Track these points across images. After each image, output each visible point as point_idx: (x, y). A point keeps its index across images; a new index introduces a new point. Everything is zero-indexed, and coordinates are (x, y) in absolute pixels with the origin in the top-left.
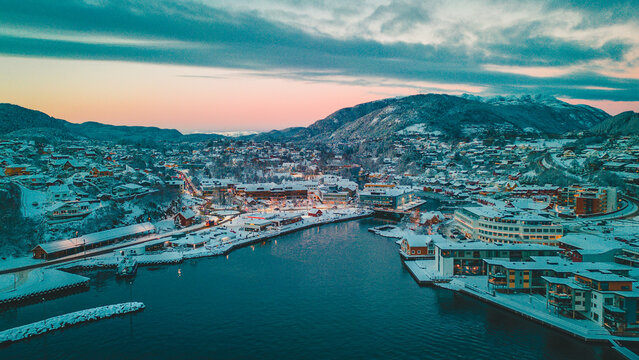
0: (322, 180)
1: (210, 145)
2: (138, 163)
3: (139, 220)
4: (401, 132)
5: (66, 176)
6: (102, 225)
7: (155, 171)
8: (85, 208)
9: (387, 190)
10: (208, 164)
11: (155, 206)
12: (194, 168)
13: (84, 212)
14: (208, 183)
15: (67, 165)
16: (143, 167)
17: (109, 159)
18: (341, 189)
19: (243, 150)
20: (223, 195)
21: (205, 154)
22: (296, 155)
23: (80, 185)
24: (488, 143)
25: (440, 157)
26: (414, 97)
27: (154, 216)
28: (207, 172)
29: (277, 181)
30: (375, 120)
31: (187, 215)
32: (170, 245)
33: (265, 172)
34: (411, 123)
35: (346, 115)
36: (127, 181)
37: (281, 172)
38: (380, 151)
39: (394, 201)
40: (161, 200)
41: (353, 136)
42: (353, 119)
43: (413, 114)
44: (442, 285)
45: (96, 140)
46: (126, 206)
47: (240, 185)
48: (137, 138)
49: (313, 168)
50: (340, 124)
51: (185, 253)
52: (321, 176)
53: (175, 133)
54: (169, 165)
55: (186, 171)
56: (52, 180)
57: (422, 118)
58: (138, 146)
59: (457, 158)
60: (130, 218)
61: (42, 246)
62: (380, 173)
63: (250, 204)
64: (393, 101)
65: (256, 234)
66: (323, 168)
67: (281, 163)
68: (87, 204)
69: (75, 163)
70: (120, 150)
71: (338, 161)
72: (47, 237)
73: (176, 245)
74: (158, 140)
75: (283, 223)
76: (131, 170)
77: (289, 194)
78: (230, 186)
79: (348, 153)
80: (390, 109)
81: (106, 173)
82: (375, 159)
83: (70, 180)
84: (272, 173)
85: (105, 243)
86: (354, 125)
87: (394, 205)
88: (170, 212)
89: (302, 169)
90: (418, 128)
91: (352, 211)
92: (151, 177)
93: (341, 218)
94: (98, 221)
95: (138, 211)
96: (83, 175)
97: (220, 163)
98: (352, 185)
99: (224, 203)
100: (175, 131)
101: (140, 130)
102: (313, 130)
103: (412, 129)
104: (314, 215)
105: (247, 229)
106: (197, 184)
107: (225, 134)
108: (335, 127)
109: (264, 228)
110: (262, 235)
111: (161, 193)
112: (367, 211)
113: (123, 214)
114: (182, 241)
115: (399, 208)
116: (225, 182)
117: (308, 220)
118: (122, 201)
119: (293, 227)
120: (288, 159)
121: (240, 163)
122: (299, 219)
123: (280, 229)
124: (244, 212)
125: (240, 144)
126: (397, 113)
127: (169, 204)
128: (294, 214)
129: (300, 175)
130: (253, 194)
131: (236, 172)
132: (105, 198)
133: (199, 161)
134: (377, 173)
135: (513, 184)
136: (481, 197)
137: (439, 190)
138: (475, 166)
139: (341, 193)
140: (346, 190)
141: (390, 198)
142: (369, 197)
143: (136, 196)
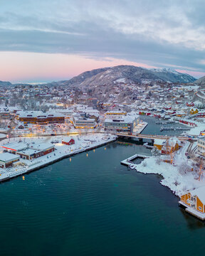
0: (76, 108)
4: (115, 82)
9: (123, 117)
22: (61, 93)
30: (101, 76)
33: (41, 103)
34: (118, 79)
37: (52, 102)
38: (107, 91)
39: (130, 127)
43: (120, 74)
49: (70, 100)
50: (85, 78)
52: (74, 105)
66: (76, 100)
67: (52, 97)
71: (85, 96)
75: (34, 156)
77: (50, 120)
78: (15, 112)
79: (90, 92)
82: (104, 95)
87: (130, 131)
89: (64, 101)
90: (122, 80)
93: (91, 146)
103: (119, 81)
104: (67, 144)
107: (31, 83)
112: (112, 136)
115: (134, 130)
120: (57, 95)
121: (27, 97)
126: (112, 73)
129: (62, 105)
130: (24, 119)
134: (108, 103)
135: (195, 110)
136: (179, 118)
137: (149, 114)
138: (161, 99)
139: (89, 120)
140: (93, 117)
141: (129, 124)
142: (111, 124)
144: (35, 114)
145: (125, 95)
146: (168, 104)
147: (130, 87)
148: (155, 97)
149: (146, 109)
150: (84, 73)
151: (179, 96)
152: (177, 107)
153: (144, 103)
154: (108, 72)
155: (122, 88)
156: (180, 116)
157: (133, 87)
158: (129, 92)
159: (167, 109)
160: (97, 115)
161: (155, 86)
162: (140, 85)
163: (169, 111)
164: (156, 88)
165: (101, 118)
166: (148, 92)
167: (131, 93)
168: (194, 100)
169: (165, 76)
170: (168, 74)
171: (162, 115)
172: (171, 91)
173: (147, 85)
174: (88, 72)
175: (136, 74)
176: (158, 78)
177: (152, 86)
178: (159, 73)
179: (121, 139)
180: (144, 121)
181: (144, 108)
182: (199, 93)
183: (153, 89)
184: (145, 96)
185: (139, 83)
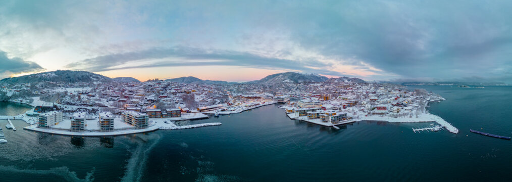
1: (235, 85)
2: (218, 89)
3: (219, 103)
4: (284, 82)
6: (211, 104)
7: (222, 91)
9: (282, 97)
10: (235, 90)
11: (222, 100)
12: (231, 91)
13: (207, 101)
14: (235, 95)
15: (203, 90)
16: (219, 90)
18: (269, 96)
19: (244, 86)
20: (239, 98)
21: (233, 87)
22: (257, 87)
23: (206, 94)
24: (305, 84)
25: (293, 88)
26: (286, 73)
27: (223, 102)
28: (234, 92)
29: (253, 94)
30: (277, 78)
31: (230, 103)
32: (227, 110)
33: (249, 92)
34: (286, 79)
35: (269, 77)
36: (216, 94)
37: (253, 92)
38: (279, 86)
40: (224, 99)
41: (271, 83)
42: (271, 78)
43: (286, 77)
44: (297, 119)
45: (208, 84)
46: (216, 100)
47: (243, 95)
48: (217, 84)
49: (262, 91)
51: (230, 112)
52: (264, 93)
53: (226, 82)
54: (225, 90)
55: (229, 92)
56: (200, 93)
57: (289, 78)
58: (218, 85)
59: (297, 88)
60: (217, 103)
61: (199, 108)
62: (279, 92)
63: (246, 100)
64: (281, 74)
66: (264, 91)
67: (253, 90)
68: (208, 99)
69: (205, 89)
70: (213, 87)
71: (268, 89)
72: (200, 106)
74: (222, 84)
75: (255, 105)
76: (216, 91)
77: (256, 98)
78: (240, 96)
79: (270, 87)
80: (281, 76)
81: (211, 92)
82: (277, 89)
83: (204, 93)
84: (251, 92)
85: (212, 108)
86: (272, 80)
87: (283, 100)
88: (226, 102)
89: (259, 91)
90: (288, 81)
91: (272, 102)
92: (221, 93)
93: (270, 104)
95: (219, 101)
96: (207, 92)
97: (238, 90)
98: (272, 95)
99: (239, 100)
101: (218, 81)
102: (261, 81)
103: (286, 81)
104: (263, 103)
105: (246, 107)
106: (232, 95)
107: (238, 82)
108: (267, 80)
109: (250, 106)
110: (250, 108)
111: (224, 97)
112: (276, 102)
113: (215, 102)
114: (229, 109)
116: (239, 94)
117: (261, 104)
118: (215, 99)
119: (258, 106)
120: (255, 89)
121: (243, 90)
122: (259, 104)
123: (254, 107)
124: (245, 102)
125: (242, 85)
126: (282, 77)
127: (226, 100)
128: (258, 103)
130: (247, 98)
131: (242, 92)
132: (212, 98)
133: (232, 89)
135: (311, 94)
136: (303, 97)
137: (293, 96)
143: (218, 98)
144: (250, 96)
152: (305, 93)
156: (305, 96)
179: (279, 103)
184: (295, 89)
185: (296, 82)
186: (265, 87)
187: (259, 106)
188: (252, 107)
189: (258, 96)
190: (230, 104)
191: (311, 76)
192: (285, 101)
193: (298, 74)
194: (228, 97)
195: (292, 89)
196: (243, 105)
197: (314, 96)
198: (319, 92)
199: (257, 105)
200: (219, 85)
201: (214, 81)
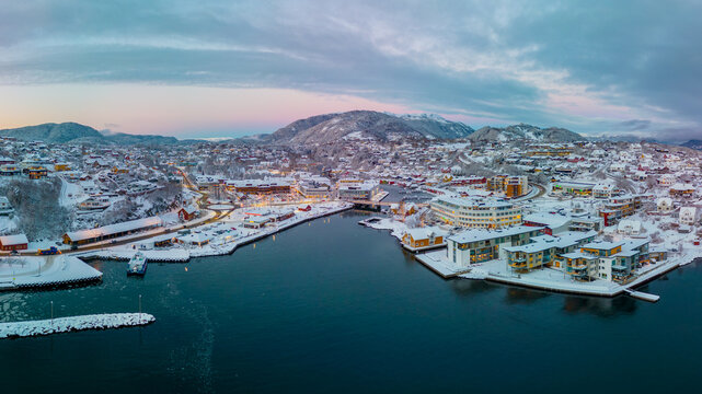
0: (298, 176)
1: (200, 148)
2: (148, 161)
3: (149, 214)
4: (345, 138)
5: (94, 172)
6: (119, 217)
7: (160, 168)
8: (105, 201)
9: (360, 185)
10: (200, 163)
11: (161, 200)
12: (189, 165)
13: (105, 204)
14: (203, 179)
15: (96, 164)
16: (152, 165)
17: (128, 158)
18: (319, 185)
19: (227, 151)
20: (218, 189)
21: (196, 154)
22: (269, 155)
23: (103, 180)
24: (415, 146)
25: (384, 156)
27: (160, 208)
28: (200, 169)
29: (261, 176)
30: (325, 129)
31: (189, 210)
32: (176, 241)
33: (246, 170)
34: (351, 131)
35: (302, 125)
36: (140, 178)
37: (260, 169)
38: (335, 152)
39: (368, 195)
40: (166, 195)
41: (308, 141)
42: (306, 128)
43: (353, 125)
44: (467, 275)
45: (121, 145)
46: (138, 200)
47: (229, 180)
48: (148, 143)
49: (287, 165)
50: (297, 131)
51: (192, 251)
53: (174, 140)
54: (170, 163)
55: (183, 168)
56: (84, 176)
57: (360, 128)
58: (148, 148)
59: (397, 157)
60: (141, 211)
61: (69, 234)
63: (242, 199)
65: (256, 231)
66: (294, 166)
67: (259, 162)
68: (107, 198)
69: (101, 162)
70: (135, 152)
72: (75, 224)
73: (182, 242)
74: (162, 144)
75: (279, 219)
76: (143, 167)
77: (274, 190)
78: (221, 181)
81: (123, 171)
82: (333, 158)
83: (96, 176)
84: (255, 171)
85: (119, 235)
86: (308, 132)
87: (368, 199)
88: (174, 206)
89: (276, 167)
90: (357, 135)
91: (336, 205)
92: (157, 173)
93: (329, 212)
94: (116, 214)
95: (148, 205)
96: (108, 171)
97: (210, 162)
98: (325, 180)
99: (219, 198)
100: (173, 138)
101: (150, 137)
102: (276, 136)
103: (352, 135)
104: (304, 210)
105: (246, 226)
106: (194, 179)
107: (208, 139)
109: (262, 226)
110: (262, 233)
111: (166, 189)
112: (349, 205)
113: (135, 207)
114: (187, 238)
115: (373, 199)
116: (216, 178)
117: (300, 215)
118: (135, 196)
119: (289, 222)
120: (265, 159)
121: (226, 162)
122: (292, 215)
123: (279, 226)
124: (237, 207)
125: (223, 146)
126: (341, 124)
127: (173, 198)
128: (285, 210)
129: (276, 172)
130: (242, 190)
131: (224, 169)
132: (122, 193)
133: (193, 160)
134: (338, 170)
135: (449, 176)
136: (427, 187)
137: (392, 183)
138: (411, 163)
139: (320, 188)
140: (324, 185)
141: (366, 192)
142: (347, 192)
143: (146, 192)
144: (256, 183)
145: (361, 159)
146: (419, 170)
147: (368, 146)
148: (404, 160)
149: (389, 177)
150: (297, 122)
151: (434, 160)
152: (429, 174)
153: (387, 169)
154: (335, 121)
155: (357, 148)
156: (430, 184)
157: (374, 147)
158: (368, 153)
159: (416, 177)
160: (329, 184)
161: (405, 145)
162: (383, 143)
163: (418, 179)
164: (406, 148)
165: (332, 187)
166: (393, 154)
167: (370, 156)
168: (453, 164)
169: (425, 126)
170: (430, 122)
171: (408, 184)
172: (426, 152)
173: (393, 142)
174: (303, 121)
175: (378, 124)
176: (412, 130)
177: (400, 144)
178: (415, 121)
179: (357, 206)
180: (385, 190)
181: (386, 175)
182: (462, 154)
183: (402, 149)
184: (388, 159)
185: (382, 140)
186: (293, 156)
187: (293, 221)
188: (269, 230)
189: (281, 182)
190: (188, 217)
191: (423, 122)
192: (375, 200)
193: (386, 116)
194: (180, 188)
195: (381, 160)
196: (236, 218)
197: (463, 183)
198: (472, 168)
199: (288, 217)
200: (153, 147)
201: (140, 137)
